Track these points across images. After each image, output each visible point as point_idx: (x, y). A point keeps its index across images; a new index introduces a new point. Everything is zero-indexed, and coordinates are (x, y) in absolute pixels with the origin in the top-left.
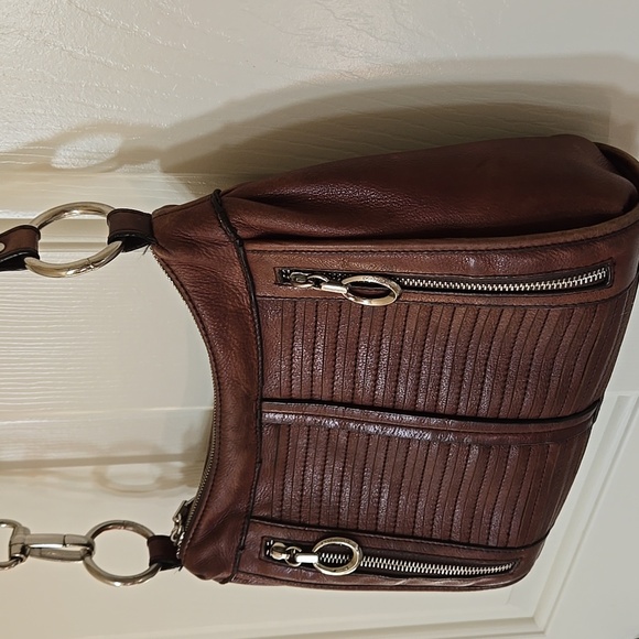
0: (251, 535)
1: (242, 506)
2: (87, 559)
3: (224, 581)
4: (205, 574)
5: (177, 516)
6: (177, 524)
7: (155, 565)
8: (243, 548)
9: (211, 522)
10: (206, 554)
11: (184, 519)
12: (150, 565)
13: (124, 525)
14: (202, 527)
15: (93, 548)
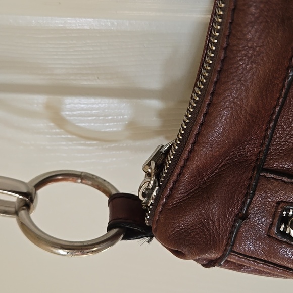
0: (258, 198)
1: (251, 150)
2: (23, 213)
3: (209, 264)
4: (185, 251)
5: (149, 164)
6: (148, 175)
7: (114, 231)
8: (245, 217)
9: (199, 172)
10: (187, 221)
11: (159, 168)
12: (109, 229)
13: (83, 177)
14: (185, 179)
15: (32, 200)
